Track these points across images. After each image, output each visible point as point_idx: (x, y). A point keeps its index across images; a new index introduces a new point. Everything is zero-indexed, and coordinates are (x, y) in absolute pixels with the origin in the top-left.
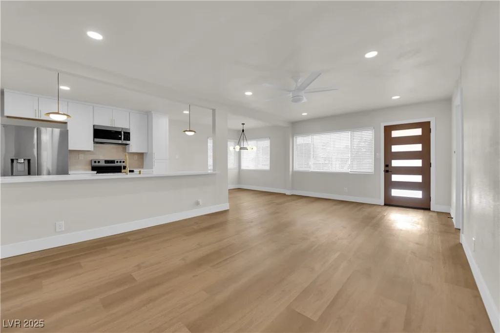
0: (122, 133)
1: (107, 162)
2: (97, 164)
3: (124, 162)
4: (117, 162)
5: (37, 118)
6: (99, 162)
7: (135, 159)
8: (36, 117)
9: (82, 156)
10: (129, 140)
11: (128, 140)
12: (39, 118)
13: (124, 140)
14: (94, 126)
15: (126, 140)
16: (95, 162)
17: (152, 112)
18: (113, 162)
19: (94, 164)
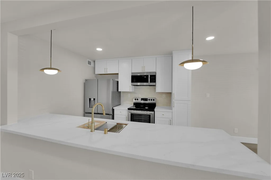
0: (149, 76)
1: (142, 99)
2: (136, 101)
3: (154, 100)
4: (149, 100)
6: (138, 99)
8: (105, 72)
11: (154, 82)
13: (150, 82)
14: (131, 73)
15: (152, 82)
16: (135, 99)
17: (173, 52)
18: (146, 100)
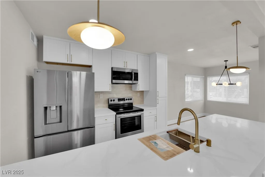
1: (119, 100)
2: (112, 102)
3: (131, 99)
4: (127, 100)
5: (69, 62)
6: (114, 100)
7: (138, 96)
9: (102, 96)
10: (137, 80)
12: (71, 63)
14: (112, 68)
15: (135, 80)
16: (111, 101)
17: (156, 53)
18: (123, 99)
19: (110, 102)
